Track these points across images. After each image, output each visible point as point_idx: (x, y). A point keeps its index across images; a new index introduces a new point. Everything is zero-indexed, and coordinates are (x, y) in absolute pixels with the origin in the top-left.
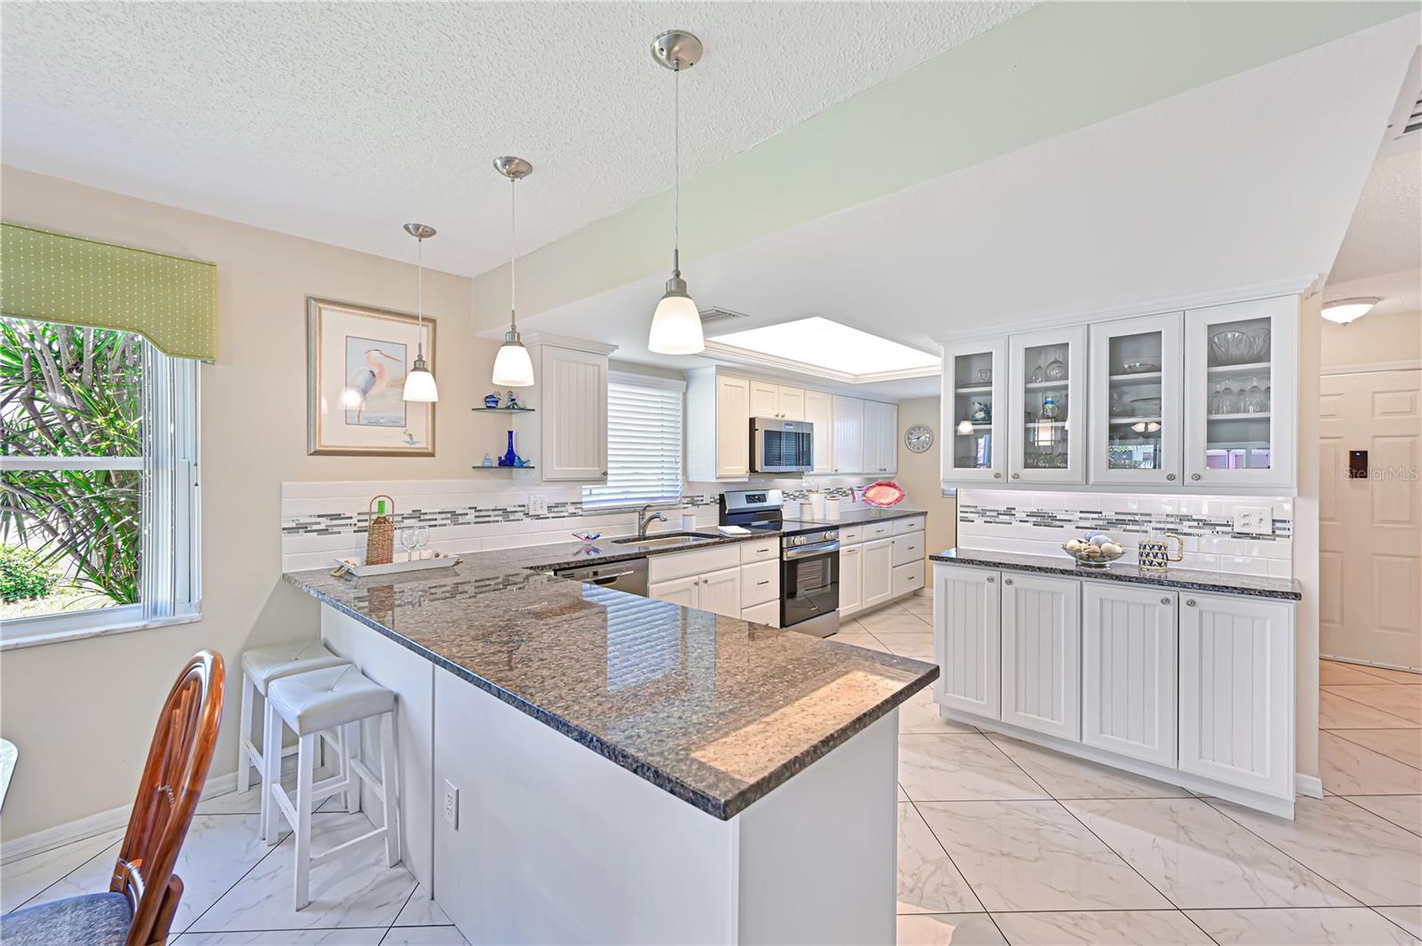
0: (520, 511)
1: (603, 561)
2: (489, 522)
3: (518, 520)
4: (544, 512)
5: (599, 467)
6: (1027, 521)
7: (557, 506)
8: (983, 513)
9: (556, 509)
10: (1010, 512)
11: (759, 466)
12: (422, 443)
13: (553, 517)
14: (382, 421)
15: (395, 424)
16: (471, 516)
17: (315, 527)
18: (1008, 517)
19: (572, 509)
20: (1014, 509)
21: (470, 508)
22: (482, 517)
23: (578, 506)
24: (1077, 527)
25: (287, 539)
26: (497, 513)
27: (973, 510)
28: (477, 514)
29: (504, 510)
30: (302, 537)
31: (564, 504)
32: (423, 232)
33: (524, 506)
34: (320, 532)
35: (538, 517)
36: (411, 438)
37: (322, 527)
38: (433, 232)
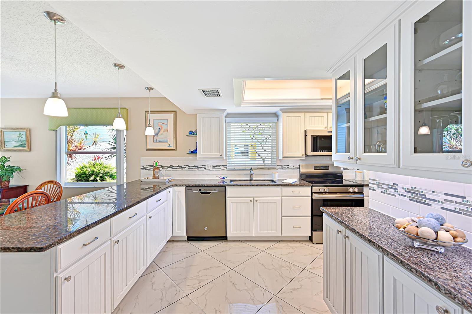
0: (203, 167)
1: (203, 186)
2: (192, 170)
3: (202, 170)
4: (211, 168)
5: (219, 153)
6: (405, 196)
7: (216, 166)
8: (380, 185)
9: (216, 167)
10: (394, 186)
11: (309, 153)
12: (173, 147)
13: (215, 170)
14: (162, 141)
15: (165, 142)
16: (187, 168)
17: (147, 168)
18: (393, 190)
19: (222, 168)
20: (397, 185)
21: (186, 166)
22: (190, 169)
23: (225, 167)
24: (442, 208)
25: (142, 171)
26: (195, 167)
27: (375, 182)
28: (188, 167)
29: (198, 167)
30: (145, 170)
31: (219, 166)
32: (150, 89)
33: (204, 166)
34: (149, 170)
35: (209, 170)
36: (170, 145)
37: (149, 168)
38: (153, 89)
